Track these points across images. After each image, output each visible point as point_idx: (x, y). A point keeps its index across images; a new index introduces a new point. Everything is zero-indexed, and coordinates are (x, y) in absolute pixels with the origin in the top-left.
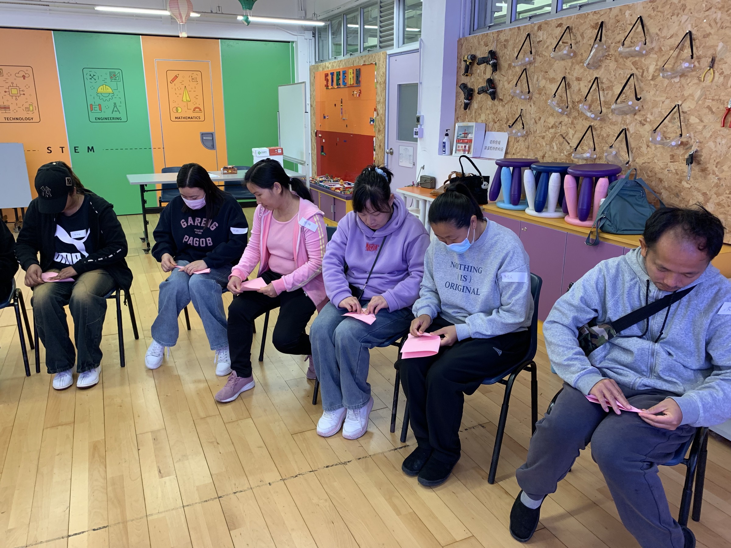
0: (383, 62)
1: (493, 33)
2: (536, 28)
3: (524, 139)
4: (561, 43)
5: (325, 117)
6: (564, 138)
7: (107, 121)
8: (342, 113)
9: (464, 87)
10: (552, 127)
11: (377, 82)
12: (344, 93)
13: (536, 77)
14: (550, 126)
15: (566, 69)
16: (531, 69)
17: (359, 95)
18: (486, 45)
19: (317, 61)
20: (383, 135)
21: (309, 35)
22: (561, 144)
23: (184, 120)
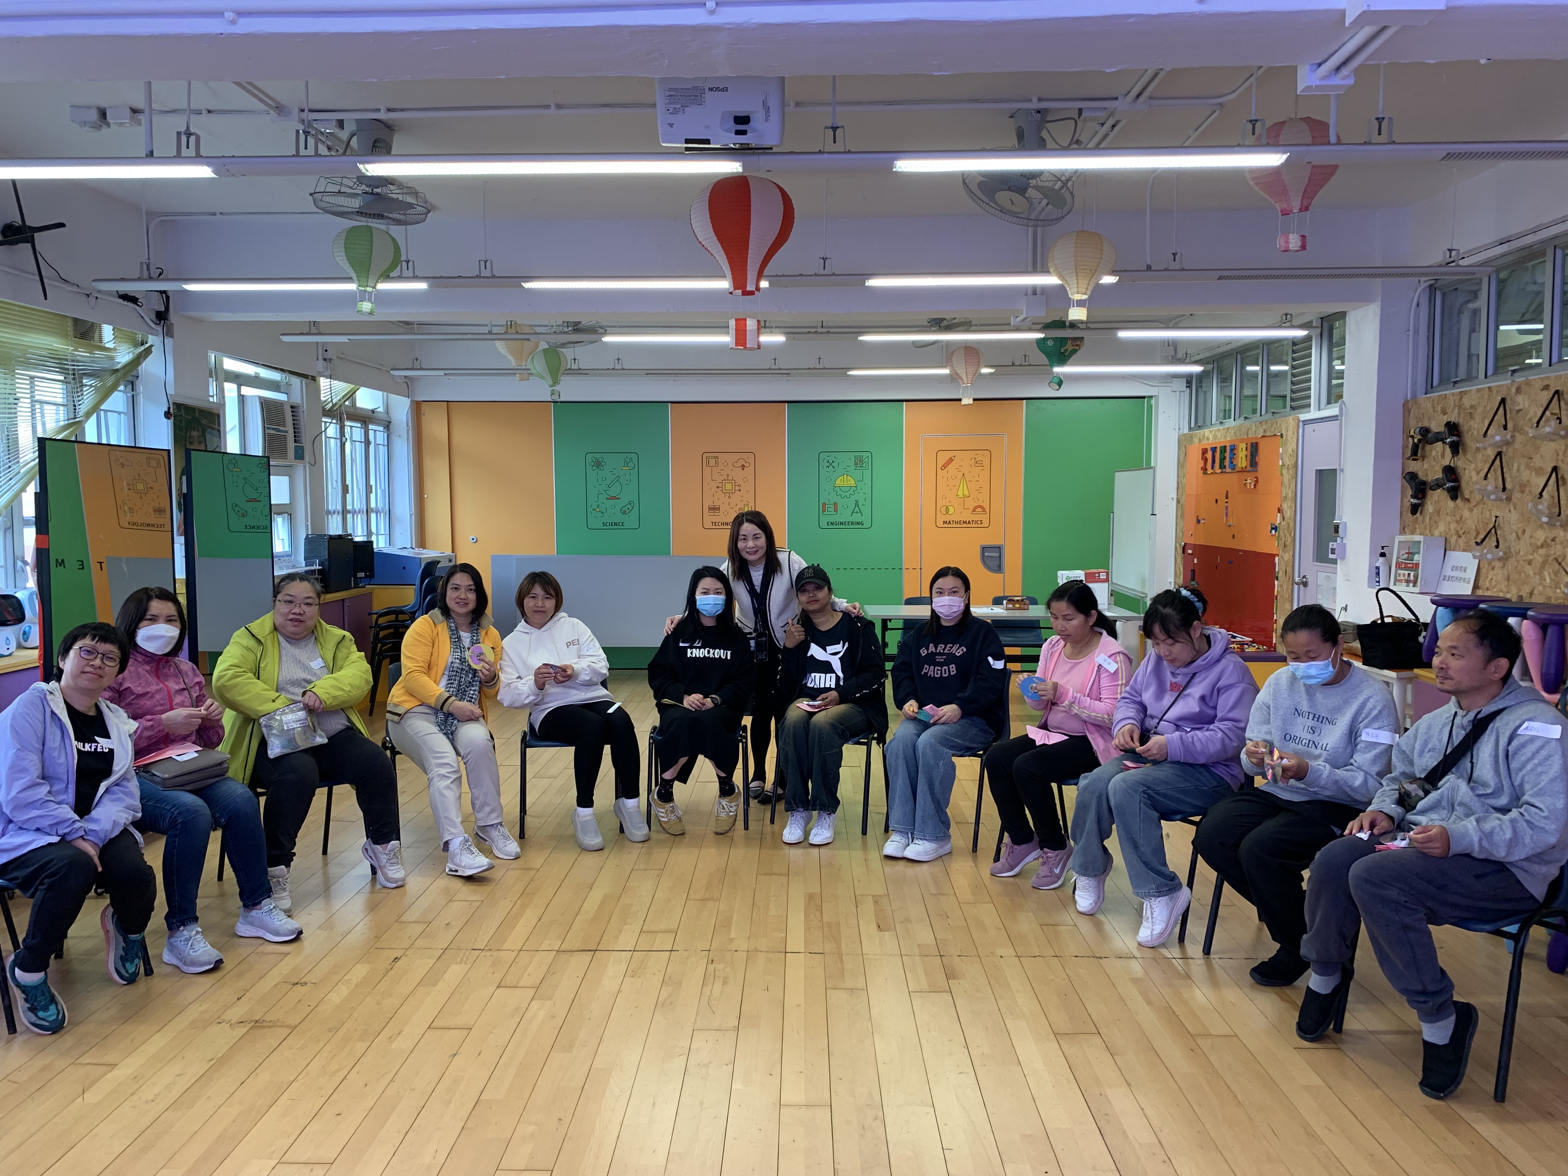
0: (1294, 433)
1: (1453, 394)
2: (1514, 390)
3: (1501, 564)
4: (1548, 413)
5: (1199, 521)
6: (1560, 564)
7: (844, 526)
8: (1227, 515)
9: (1411, 477)
10: (1542, 546)
11: (1283, 465)
12: (1230, 481)
13: (1516, 465)
14: (1539, 544)
15: (1558, 454)
16: (1508, 452)
17: (1255, 486)
18: (1444, 413)
19: (1193, 426)
20: (1291, 553)
21: (1182, 384)
22: (1556, 573)
23: (957, 525)
